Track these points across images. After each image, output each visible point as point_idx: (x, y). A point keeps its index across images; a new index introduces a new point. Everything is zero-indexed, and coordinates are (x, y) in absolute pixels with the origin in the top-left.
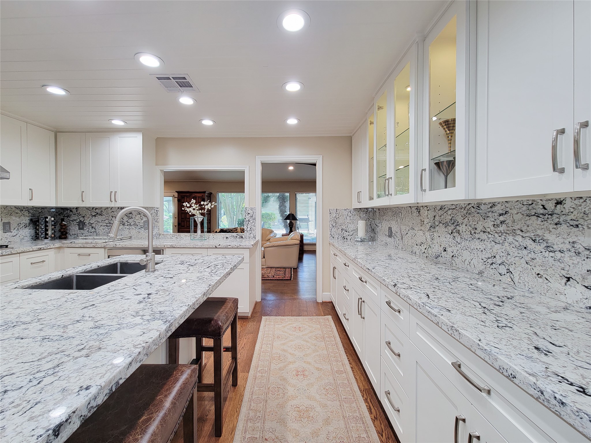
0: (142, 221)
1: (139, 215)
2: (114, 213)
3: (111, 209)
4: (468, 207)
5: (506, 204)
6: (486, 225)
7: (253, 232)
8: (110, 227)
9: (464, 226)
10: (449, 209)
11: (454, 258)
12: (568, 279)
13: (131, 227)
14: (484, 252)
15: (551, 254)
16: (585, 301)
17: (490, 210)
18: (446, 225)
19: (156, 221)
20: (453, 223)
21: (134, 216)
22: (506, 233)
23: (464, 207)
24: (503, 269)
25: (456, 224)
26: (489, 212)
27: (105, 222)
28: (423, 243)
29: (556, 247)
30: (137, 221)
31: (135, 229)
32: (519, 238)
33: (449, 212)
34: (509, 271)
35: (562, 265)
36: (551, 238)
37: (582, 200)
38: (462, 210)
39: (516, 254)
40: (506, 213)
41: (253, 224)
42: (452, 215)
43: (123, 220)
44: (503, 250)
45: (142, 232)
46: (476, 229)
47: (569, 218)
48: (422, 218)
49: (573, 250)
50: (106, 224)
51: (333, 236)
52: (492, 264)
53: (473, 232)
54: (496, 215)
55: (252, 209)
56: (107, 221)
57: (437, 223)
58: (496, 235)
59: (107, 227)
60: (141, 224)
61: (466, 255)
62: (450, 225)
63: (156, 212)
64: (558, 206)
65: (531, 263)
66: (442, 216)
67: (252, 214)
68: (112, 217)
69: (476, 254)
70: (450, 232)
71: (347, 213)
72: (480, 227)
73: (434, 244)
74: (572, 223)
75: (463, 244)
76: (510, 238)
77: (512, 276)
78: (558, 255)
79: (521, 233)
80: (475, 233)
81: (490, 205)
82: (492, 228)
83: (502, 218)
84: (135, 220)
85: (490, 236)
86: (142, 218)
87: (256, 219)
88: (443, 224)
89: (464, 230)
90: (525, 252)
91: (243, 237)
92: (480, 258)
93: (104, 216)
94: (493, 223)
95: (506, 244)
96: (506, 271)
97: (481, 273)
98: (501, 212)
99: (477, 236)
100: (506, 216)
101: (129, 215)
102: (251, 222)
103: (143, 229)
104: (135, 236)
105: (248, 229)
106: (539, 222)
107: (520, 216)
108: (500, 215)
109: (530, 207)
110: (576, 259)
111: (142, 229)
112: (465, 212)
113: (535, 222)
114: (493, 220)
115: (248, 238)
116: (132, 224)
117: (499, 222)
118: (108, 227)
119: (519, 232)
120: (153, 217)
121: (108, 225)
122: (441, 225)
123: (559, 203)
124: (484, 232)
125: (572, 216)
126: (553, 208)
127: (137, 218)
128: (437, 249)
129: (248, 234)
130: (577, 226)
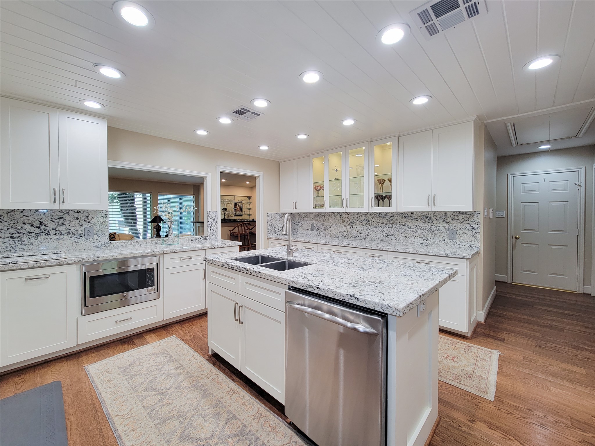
0: (83, 228)
1: (77, 221)
2: (28, 218)
3: (22, 212)
4: (375, 214)
5: (393, 213)
6: (384, 221)
7: (215, 233)
8: (19, 239)
9: (372, 222)
10: (363, 214)
11: (366, 236)
12: (415, 236)
13: (62, 237)
14: (383, 232)
15: (410, 229)
16: (420, 242)
17: (386, 215)
18: (361, 222)
19: (104, 228)
20: (366, 221)
21: (68, 222)
22: (393, 224)
23: (372, 213)
24: (392, 237)
25: (367, 221)
26: (385, 216)
27: (8, 232)
28: (344, 232)
29: (411, 227)
30: (74, 228)
31: (69, 238)
32: (399, 225)
33: (363, 216)
34: (395, 237)
35: (413, 232)
36: (409, 224)
37: (419, 213)
38: (371, 215)
39: (397, 231)
40: (393, 216)
41: (215, 226)
42: (365, 217)
43: (46, 228)
44: (392, 230)
45: (82, 242)
46: (379, 223)
47: (415, 218)
48: (343, 219)
49: (416, 227)
50: (10, 235)
51: (270, 233)
52: (387, 236)
53: (377, 224)
54: (388, 217)
55: (214, 213)
56: (12, 231)
57: (355, 221)
58: (389, 225)
59: (12, 240)
60: (81, 232)
61: (374, 234)
62: (364, 221)
63: (105, 216)
64: (412, 214)
65: (403, 233)
66: (359, 218)
67: (215, 217)
68: (22, 225)
69: (379, 233)
70: (364, 225)
71: (278, 216)
72: (381, 222)
73: (353, 231)
74: (416, 219)
75: (372, 229)
76: (395, 226)
77: (396, 239)
78: (412, 229)
79: (399, 224)
80: (379, 224)
81: (386, 213)
82: (387, 222)
83: (391, 218)
84: (70, 227)
85: (386, 225)
86: (81, 224)
87: (218, 222)
88: (359, 221)
89: (372, 223)
90: (401, 230)
91: (207, 238)
92: (381, 234)
93: (6, 223)
94: (387, 220)
95: (393, 228)
96: (393, 238)
97: (382, 240)
98: (391, 216)
99: (379, 225)
100: (393, 217)
101: (58, 220)
102: (214, 224)
103: (83, 238)
104: (70, 247)
105: (211, 231)
106: (406, 219)
107: (399, 217)
108: (391, 217)
109: (403, 214)
110: (417, 230)
111: (81, 238)
112: (373, 216)
113: (404, 219)
114: (387, 219)
115: (211, 239)
116: (63, 232)
117: (390, 220)
118: (15, 239)
119: (398, 223)
120: (100, 223)
121: (15, 235)
122: (357, 222)
123: (412, 213)
124: (383, 224)
125: (416, 217)
126: (410, 215)
127: (73, 224)
128: (355, 233)
129: (211, 235)
130: (417, 220)
